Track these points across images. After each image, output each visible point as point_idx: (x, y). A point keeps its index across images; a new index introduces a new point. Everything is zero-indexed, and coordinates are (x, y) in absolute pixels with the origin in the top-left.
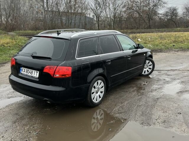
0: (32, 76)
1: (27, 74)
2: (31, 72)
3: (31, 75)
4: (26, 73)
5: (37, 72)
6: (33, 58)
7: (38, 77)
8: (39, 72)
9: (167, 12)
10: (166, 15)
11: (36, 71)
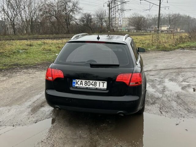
0: (96, 88)
1: (87, 86)
2: (93, 83)
3: (94, 87)
4: (84, 86)
5: (103, 83)
6: (91, 67)
7: (106, 88)
8: (106, 82)
9: (82, 18)
10: (82, 20)
11: (101, 82)
